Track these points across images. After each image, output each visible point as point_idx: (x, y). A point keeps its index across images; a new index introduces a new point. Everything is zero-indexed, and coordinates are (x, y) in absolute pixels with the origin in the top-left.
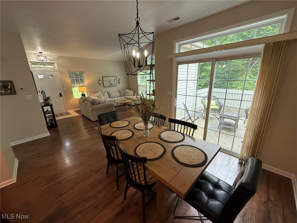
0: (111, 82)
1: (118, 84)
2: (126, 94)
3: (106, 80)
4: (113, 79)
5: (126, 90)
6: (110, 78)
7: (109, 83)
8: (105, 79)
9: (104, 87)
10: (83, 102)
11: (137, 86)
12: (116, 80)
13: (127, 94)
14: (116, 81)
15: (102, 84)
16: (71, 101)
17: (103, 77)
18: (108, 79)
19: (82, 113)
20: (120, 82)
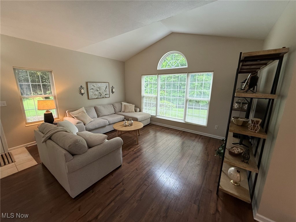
0: (100, 91)
1: (111, 93)
2: (123, 110)
3: (93, 87)
4: (103, 86)
5: (124, 103)
6: (99, 84)
7: (97, 93)
8: (90, 86)
9: (88, 99)
10: (45, 141)
11: (140, 97)
12: (108, 87)
13: (125, 109)
14: (107, 90)
15: (86, 95)
16: (21, 128)
17: (87, 83)
18: (96, 86)
19: (42, 160)
20: (114, 91)
